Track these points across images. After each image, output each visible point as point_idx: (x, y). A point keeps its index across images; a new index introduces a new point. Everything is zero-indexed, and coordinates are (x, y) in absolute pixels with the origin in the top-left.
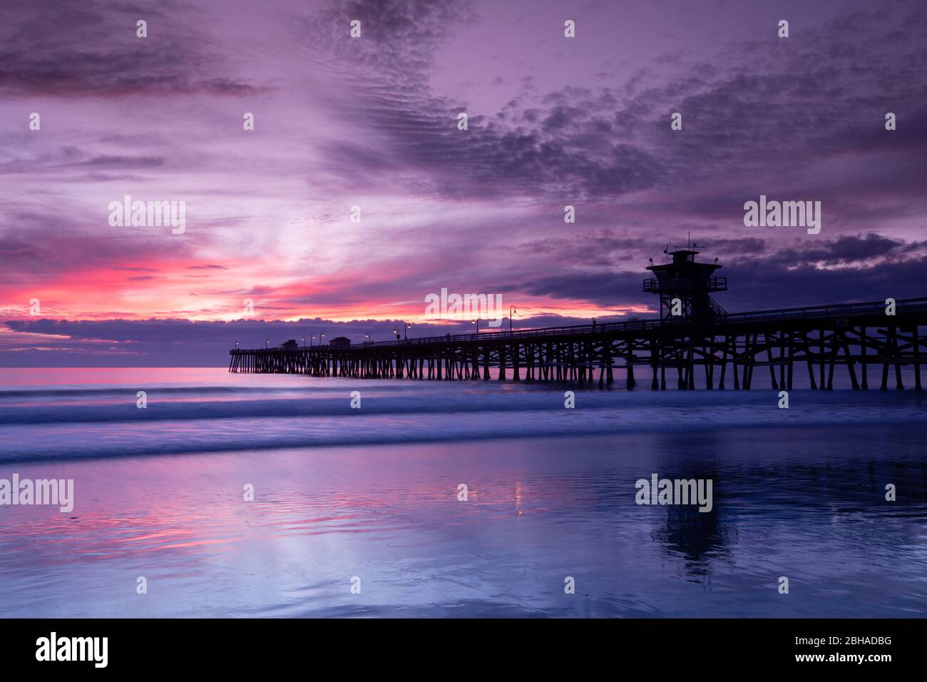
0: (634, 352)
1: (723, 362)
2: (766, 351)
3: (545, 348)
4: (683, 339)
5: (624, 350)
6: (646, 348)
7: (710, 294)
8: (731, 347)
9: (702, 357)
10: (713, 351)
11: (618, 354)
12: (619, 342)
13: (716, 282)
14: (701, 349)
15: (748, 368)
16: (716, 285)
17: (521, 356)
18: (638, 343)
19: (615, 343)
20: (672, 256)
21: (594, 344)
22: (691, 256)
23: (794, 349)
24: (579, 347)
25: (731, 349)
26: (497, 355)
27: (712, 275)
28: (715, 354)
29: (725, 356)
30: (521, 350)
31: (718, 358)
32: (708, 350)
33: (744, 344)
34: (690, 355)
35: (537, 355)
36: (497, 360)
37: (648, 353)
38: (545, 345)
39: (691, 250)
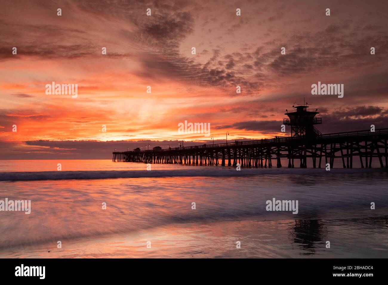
0: (281, 152)
1: (320, 156)
2: (340, 151)
3: (242, 150)
4: (302, 146)
5: (276, 151)
6: (286, 150)
7: (314, 125)
8: (324, 149)
9: (311, 154)
10: (316, 152)
11: (273, 153)
12: (274, 147)
13: (316, 120)
14: (310, 150)
15: (332, 159)
16: (316, 121)
17: (231, 154)
18: (282, 148)
19: (272, 148)
20: (296, 109)
21: (263, 149)
22: (305, 108)
23: (353, 150)
24: (256, 150)
25: (324, 151)
26: (222, 153)
27: (315, 117)
28: (317, 153)
29: (321, 153)
30: (231, 152)
31: (318, 154)
32: (314, 151)
33: (330, 148)
34: (305, 153)
35: (238, 154)
36: (221, 156)
37: (287, 153)
38: (242, 149)
39: (305, 105)
